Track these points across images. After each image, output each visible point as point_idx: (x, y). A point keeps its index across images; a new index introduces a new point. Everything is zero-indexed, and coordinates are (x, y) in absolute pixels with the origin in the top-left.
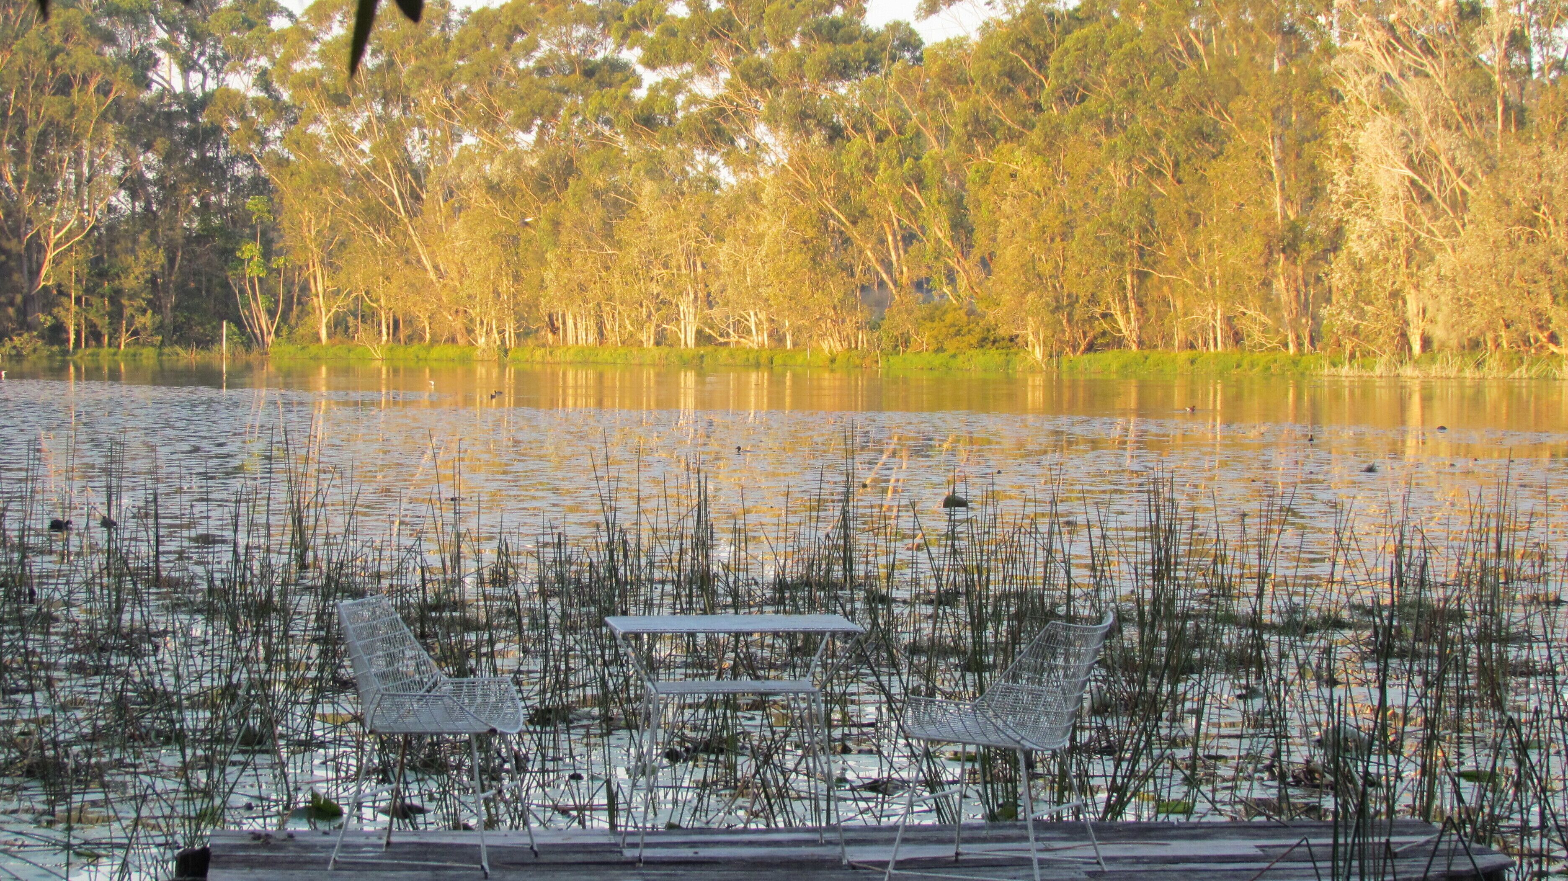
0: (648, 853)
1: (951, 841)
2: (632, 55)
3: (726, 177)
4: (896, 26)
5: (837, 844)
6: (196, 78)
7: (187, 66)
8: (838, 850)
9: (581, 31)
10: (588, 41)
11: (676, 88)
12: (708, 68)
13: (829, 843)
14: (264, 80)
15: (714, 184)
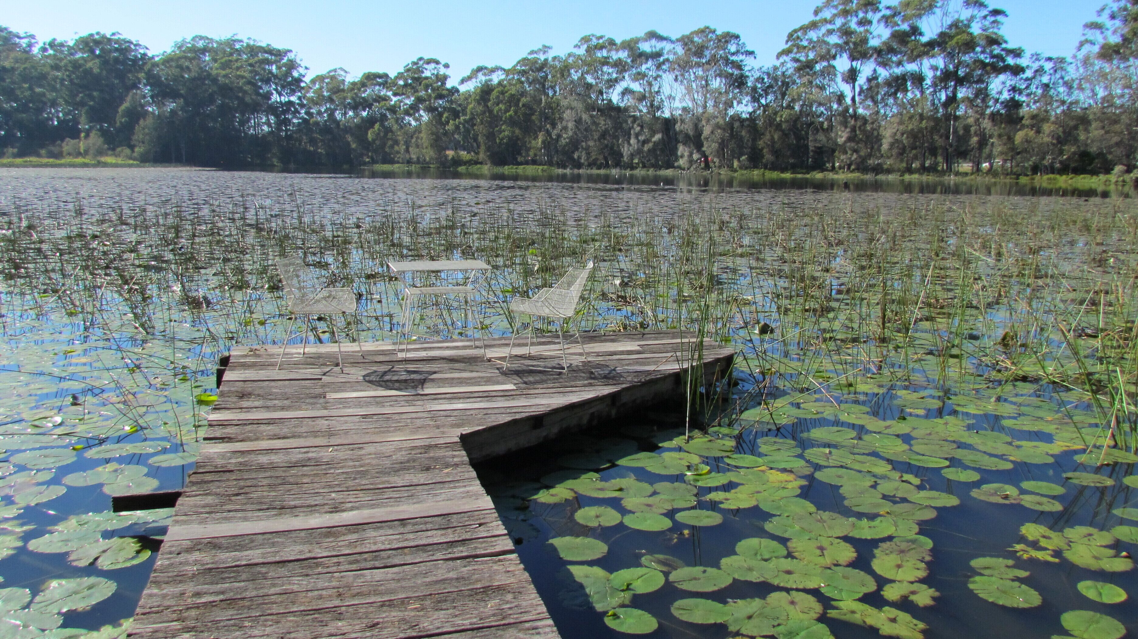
0: (410, 355)
1: (526, 345)
2: (390, 94)
3: (413, 123)
4: (453, 88)
5: (481, 348)
6: (283, 98)
7: (280, 95)
8: (482, 351)
9: (377, 88)
10: (379, 90)
11: (401, 101)
12: (408, 97)
13: (477, 347)
14: (300, 98)
15: (410, 125)
